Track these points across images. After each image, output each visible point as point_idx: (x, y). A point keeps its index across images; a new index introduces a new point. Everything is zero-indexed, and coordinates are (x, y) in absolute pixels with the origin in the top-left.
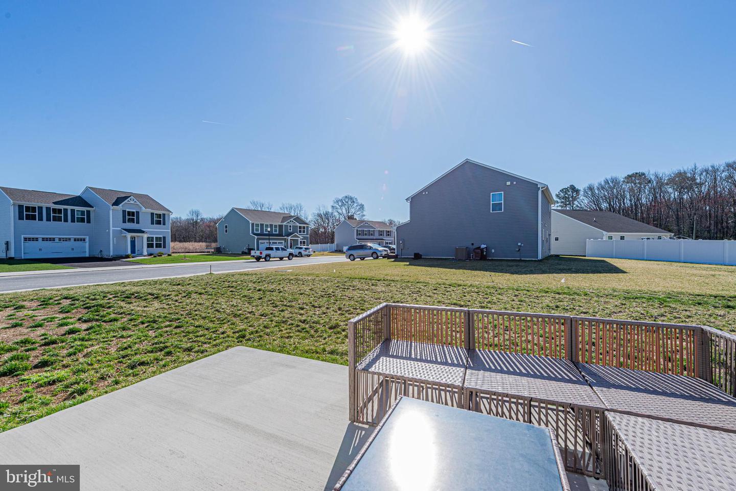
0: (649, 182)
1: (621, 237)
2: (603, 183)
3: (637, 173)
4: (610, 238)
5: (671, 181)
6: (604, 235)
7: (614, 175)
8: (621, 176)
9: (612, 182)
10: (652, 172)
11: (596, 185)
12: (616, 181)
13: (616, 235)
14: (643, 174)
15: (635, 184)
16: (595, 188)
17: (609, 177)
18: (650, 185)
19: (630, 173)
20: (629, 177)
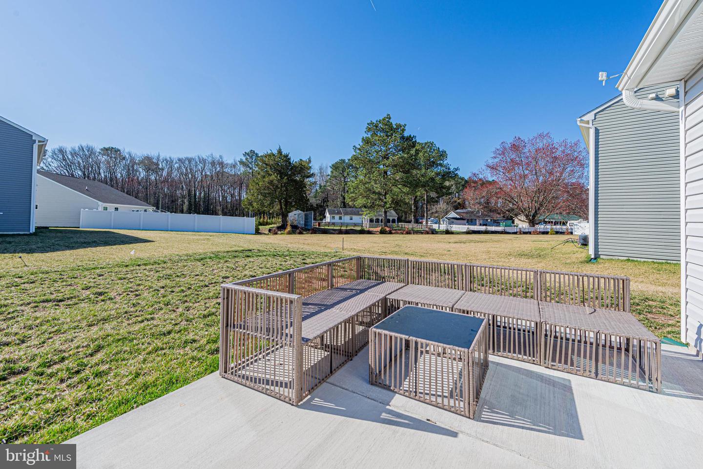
0: (124, 158)
1: (115, 208)
2: (77, 149)
3: (113, 148)
4: (106, 209)
5: (141, 162)
6: (99, 205)
7: (91, 144)
8: (98, 147)
9: (88, 151)
10: (127, 150)
11: (69, 149)
12: (92, 150)
13: (111, 206)
14: (119, 150)
15: (111, 158)
16: (68, 152)
17: (84, 144)
18: (124, 161)
19: (107, 146)
20: (106, 149)
